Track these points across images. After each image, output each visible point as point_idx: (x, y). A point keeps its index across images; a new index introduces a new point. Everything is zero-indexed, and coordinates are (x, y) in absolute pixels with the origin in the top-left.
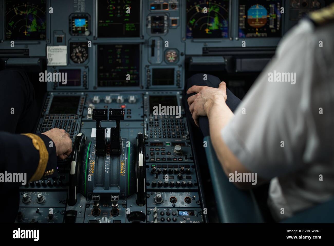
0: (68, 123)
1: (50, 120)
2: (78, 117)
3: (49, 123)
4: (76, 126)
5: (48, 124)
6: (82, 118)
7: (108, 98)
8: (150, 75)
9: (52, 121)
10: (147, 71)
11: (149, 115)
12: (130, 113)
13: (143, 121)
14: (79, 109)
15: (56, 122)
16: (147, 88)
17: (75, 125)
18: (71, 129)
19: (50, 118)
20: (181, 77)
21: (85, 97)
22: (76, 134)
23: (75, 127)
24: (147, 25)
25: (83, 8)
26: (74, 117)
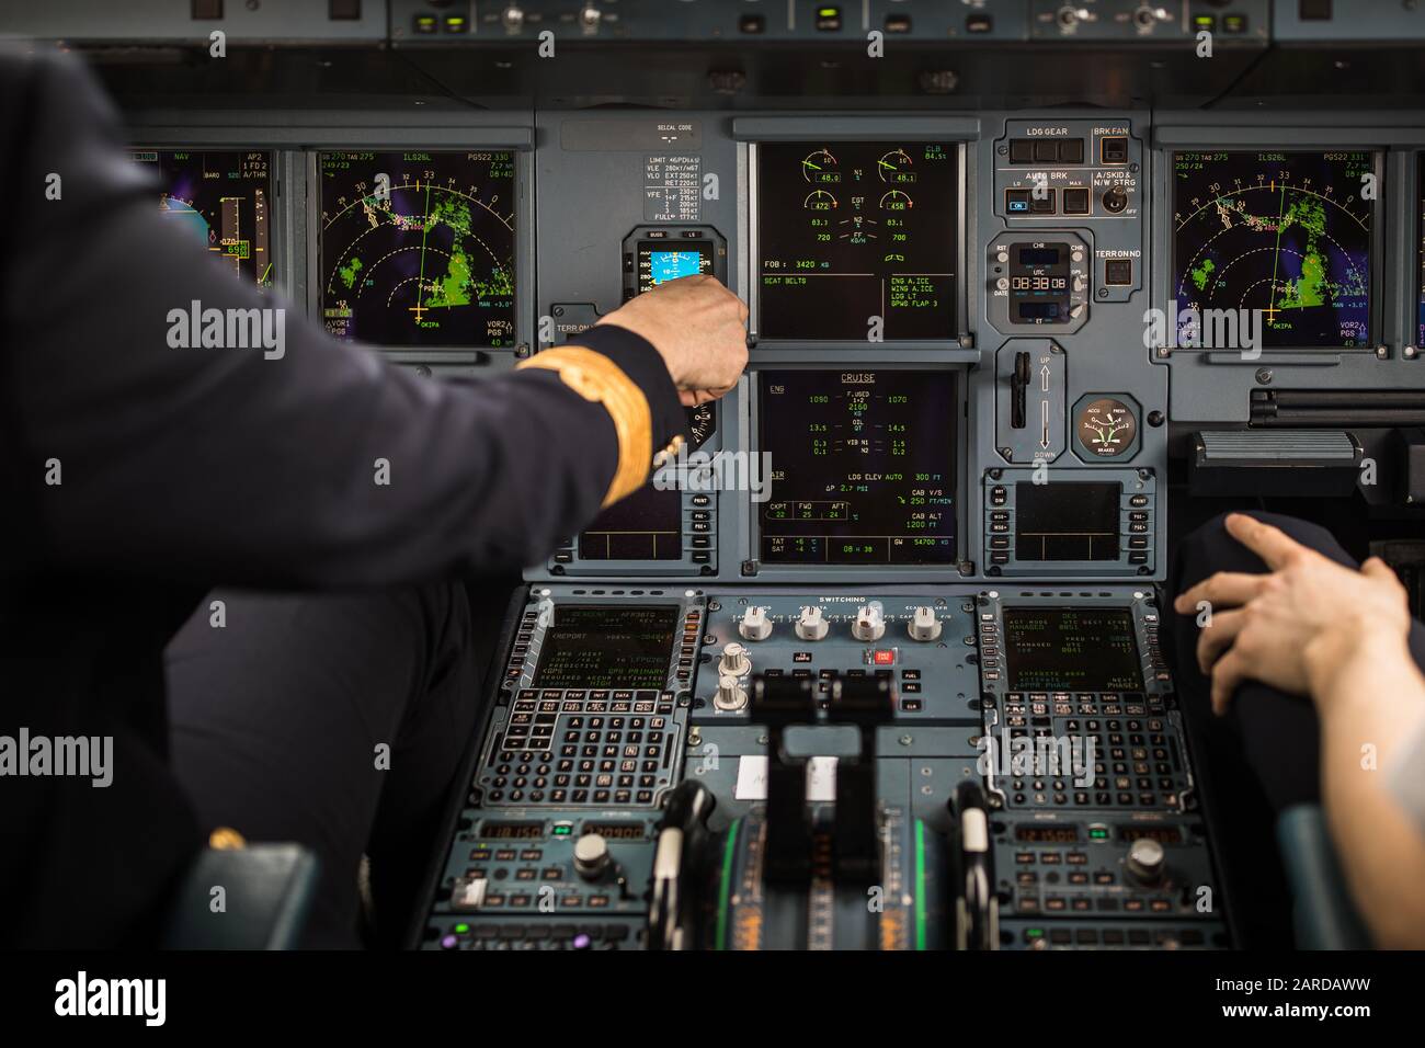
0: (625, 730)
1: (541, 719)
2: (674, 703)
3: (537, 731)
4: (663, 746)
5: (530, 736)
6: (690, 709)
7: (813, 619)
8: (1006, 513)
9: (551, 719)
10: (994, 495)
11: (1007, 696)
12: (918, 688)
13: (981, 723)
14: (675, 667)
15: (570, 725)
16: (994, 571)
17: (659, 740)
18: (641, 759)
19: (542, 704)
20: (1151, 520)
21: (701, 609)
22: (664, 781)
23: (658, 749)
24: (991, 285)
25: (691, 201)
26: (653, 705)
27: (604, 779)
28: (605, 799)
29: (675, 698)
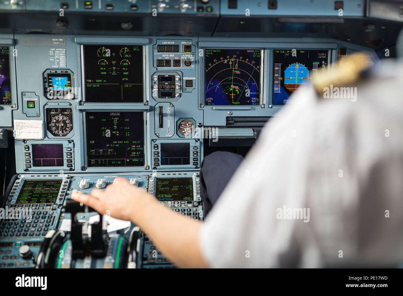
0: (41, 216)
4: (52, 219)
6: (62, 209)
7: (100, 182)
8: (158, 152)
14: (59, 197)
16: (155, 168)
18: (45, 223)
21: (68, 180)
23: (50, 221)
24: (152, 87)
25: (63, 62)
26: (50, 208)
27: (33, 229)
28: (33, 235)
29: (58, 206)
